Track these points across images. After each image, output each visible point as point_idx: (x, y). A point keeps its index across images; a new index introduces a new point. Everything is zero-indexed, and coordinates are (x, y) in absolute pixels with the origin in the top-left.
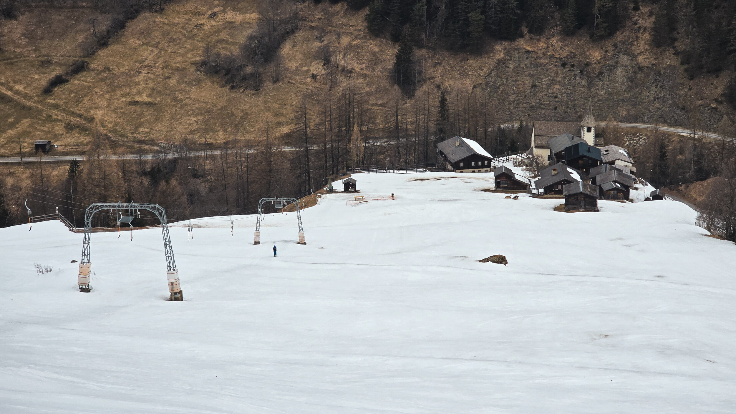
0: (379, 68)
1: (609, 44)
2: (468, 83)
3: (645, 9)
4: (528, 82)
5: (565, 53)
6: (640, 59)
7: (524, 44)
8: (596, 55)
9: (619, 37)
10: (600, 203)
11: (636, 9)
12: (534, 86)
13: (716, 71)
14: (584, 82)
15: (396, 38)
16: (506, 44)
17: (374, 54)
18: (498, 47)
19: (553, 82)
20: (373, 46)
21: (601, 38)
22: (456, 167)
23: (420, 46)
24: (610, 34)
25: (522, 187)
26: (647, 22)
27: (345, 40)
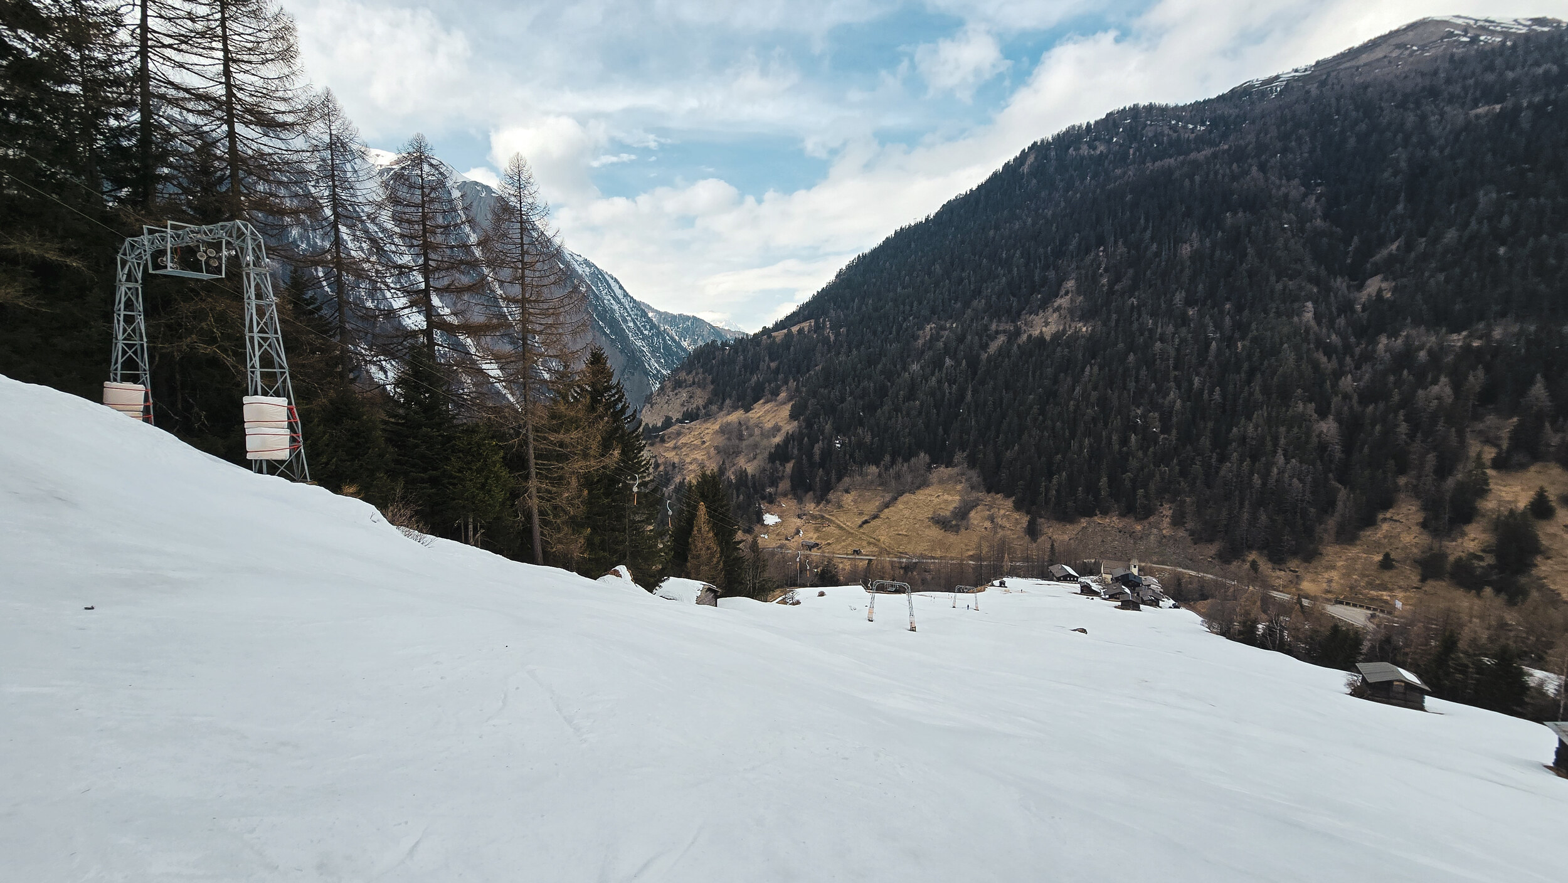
0: (1019, 526)
1: (1146, 523)
2: (1066, 537)
3: (1167, 506)
4: (1100, 539)
5: (1121, 526)
6: (1164, 532)
7: (1097, 519)
8: (1139, 528)
9: (1152, 519)
10: (1142, 606)
11: (1162, 505)
12: (1103, 541)
13: (1211, 541)
14: (1132, 541)
15: (1028, 513)
16: (1087, 518)
17: (1017, 519)
18: (1082, 520)
19: (1114, 540)
20: (1016, 515)
21: (1141, 519)
22: (1059, 580)
23: (1041, 517)
24: (1147, 518)
25: (1096, 594)
26: (1169, 513)
27: (1002, 512)
